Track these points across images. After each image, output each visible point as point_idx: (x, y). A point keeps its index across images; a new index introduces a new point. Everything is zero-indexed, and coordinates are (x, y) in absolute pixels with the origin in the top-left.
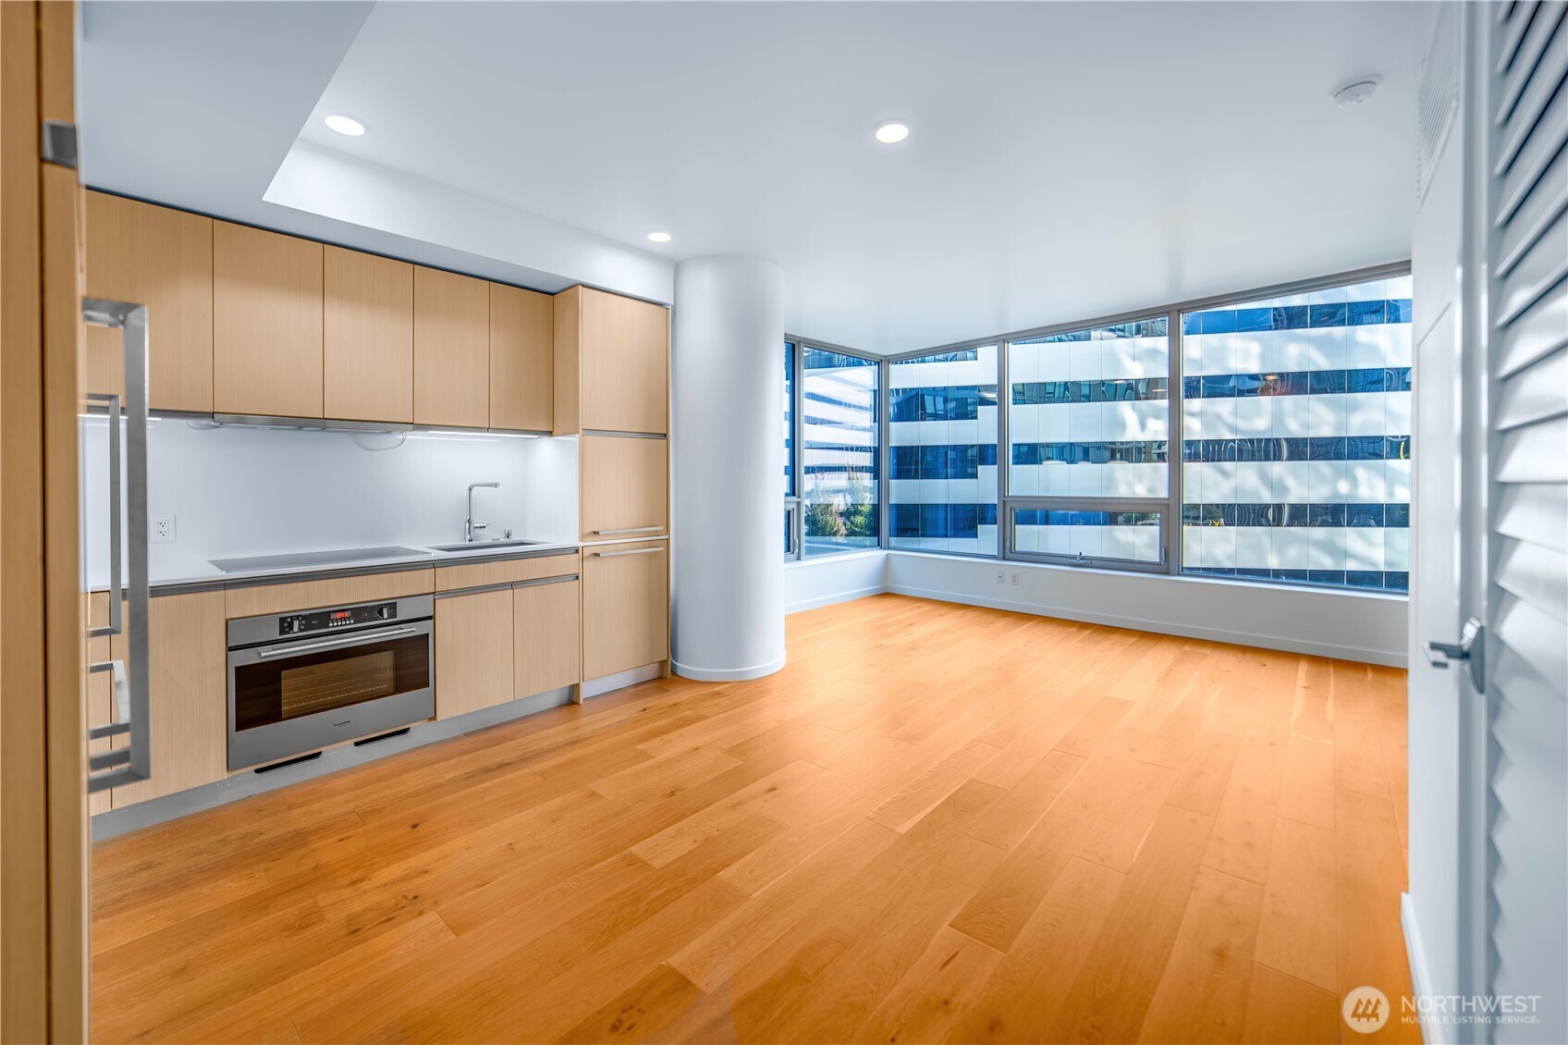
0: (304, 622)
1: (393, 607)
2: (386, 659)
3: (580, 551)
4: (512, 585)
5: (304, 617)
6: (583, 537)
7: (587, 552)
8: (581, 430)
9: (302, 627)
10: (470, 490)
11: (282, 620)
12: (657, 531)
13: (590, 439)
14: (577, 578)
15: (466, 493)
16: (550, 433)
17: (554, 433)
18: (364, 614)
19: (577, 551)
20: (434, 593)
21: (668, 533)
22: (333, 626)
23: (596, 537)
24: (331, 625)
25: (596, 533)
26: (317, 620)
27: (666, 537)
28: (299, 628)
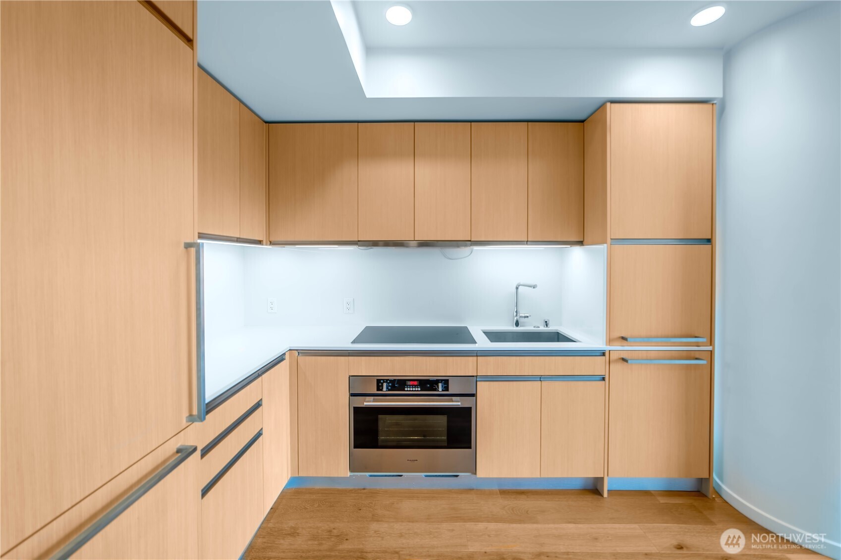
0: (390, 384)
1: (446, 382)
2: (442, 420)
3: (607, 354)
4: (540, 378)
5: (391, 381)
6: (610, 341)
7: (614, 356)
8: (609, 240)
9: (390, 388)
10: (517, 288)
11: (378, 381)
12: (697, 342)
13: (618, 248)
14: (604, 379)
15: (515, 290)
16: (581, 243)
17: (584, 243)
18: (428, 385)
19: (604, 354)
20: (476, 376)
21: (711, 342)
22: (407, 391)
23: (624, 342)
24: (406, 389)
25: (624, 339)
26: (398, 385)
27: (710, 348)
28: (387, 388)
